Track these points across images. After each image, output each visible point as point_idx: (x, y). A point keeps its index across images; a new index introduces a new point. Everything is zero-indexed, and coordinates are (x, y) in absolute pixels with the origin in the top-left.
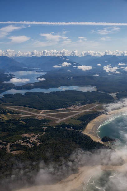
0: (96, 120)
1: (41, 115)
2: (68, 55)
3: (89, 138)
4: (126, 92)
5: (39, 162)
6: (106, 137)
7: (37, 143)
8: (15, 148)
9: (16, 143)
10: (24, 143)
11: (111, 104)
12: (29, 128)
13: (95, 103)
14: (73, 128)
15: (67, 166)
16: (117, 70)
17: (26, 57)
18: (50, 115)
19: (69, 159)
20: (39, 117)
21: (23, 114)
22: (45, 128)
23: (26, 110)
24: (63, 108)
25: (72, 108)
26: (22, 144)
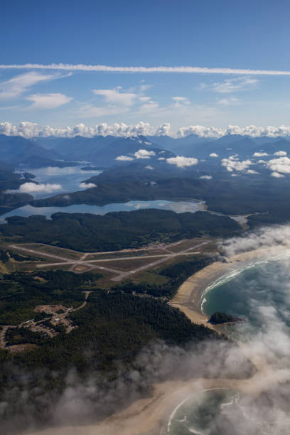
0: (200, 275)
1: (81, 263)
2: (150, 135)
3: (183, 315)
4: (267, 213)
5: (66, 372)
6: (218, 313)
7: (67, 327)
8: (17, 337)
9: (20, 326)
10: (38, 327)
11: (234, 239)
12: (53, 293)
13: (199, 237)
14: (149, 292)
15: (128, 381)
16: (251, 167)
17: (62, 138)
18: (101, 264)
19: (134, 363)
20: (76, 267)
21: (44, 260)
22: (88, 293)
23: (50, 252)
24: (132, 248)
25: (150, 248)
26: (34, 330)
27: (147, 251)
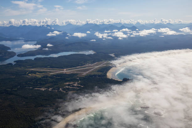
7: (81, 86)
10: (71, 87)
12: (66, 79)
18: (74, 71)
20: (65, 73)
22: (78, 78)
24: (80, 66)
27: (87, 67)
